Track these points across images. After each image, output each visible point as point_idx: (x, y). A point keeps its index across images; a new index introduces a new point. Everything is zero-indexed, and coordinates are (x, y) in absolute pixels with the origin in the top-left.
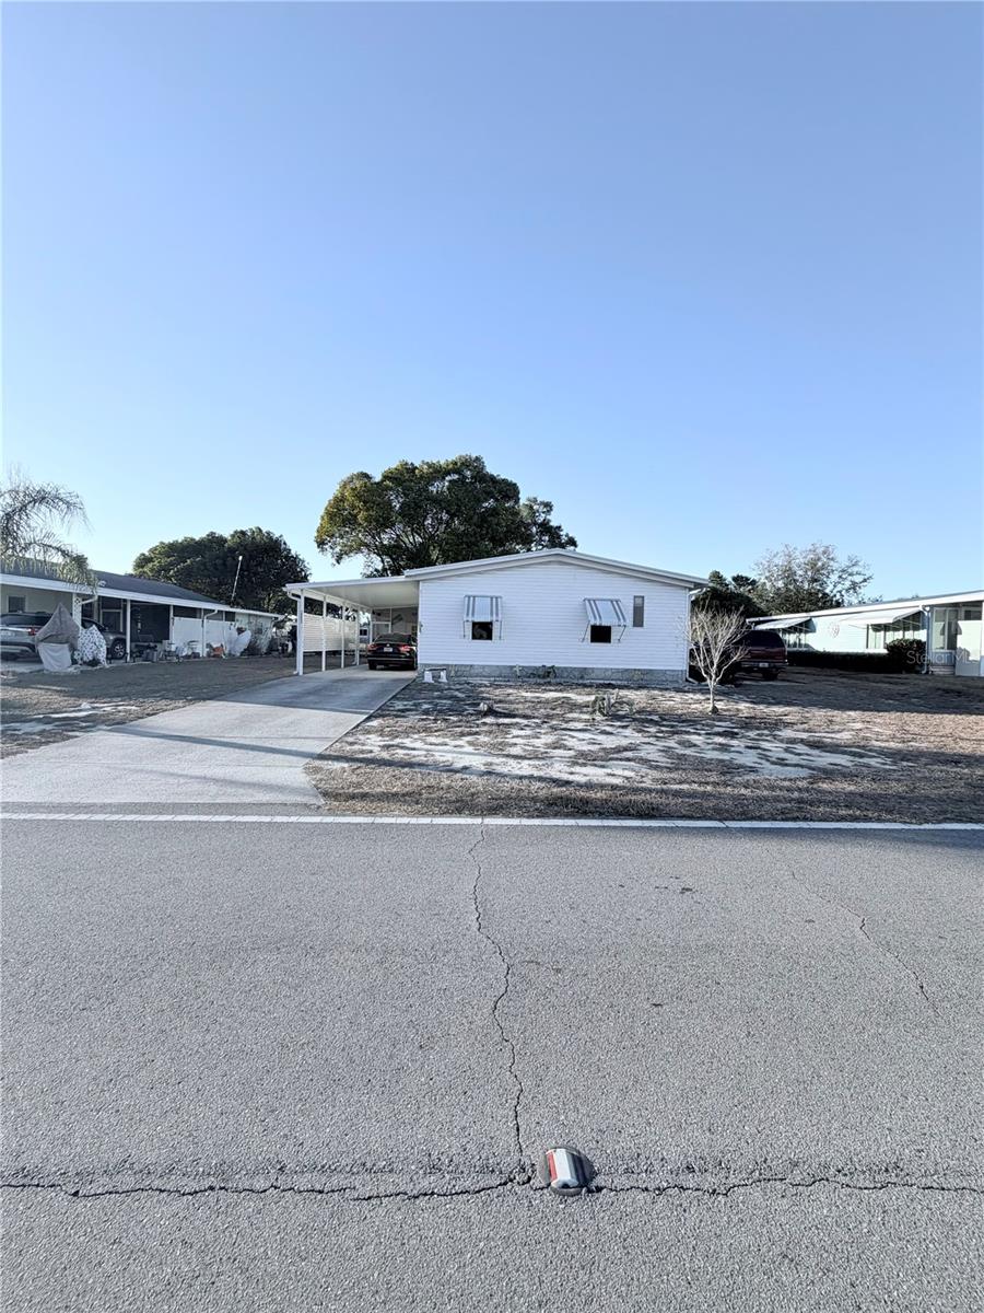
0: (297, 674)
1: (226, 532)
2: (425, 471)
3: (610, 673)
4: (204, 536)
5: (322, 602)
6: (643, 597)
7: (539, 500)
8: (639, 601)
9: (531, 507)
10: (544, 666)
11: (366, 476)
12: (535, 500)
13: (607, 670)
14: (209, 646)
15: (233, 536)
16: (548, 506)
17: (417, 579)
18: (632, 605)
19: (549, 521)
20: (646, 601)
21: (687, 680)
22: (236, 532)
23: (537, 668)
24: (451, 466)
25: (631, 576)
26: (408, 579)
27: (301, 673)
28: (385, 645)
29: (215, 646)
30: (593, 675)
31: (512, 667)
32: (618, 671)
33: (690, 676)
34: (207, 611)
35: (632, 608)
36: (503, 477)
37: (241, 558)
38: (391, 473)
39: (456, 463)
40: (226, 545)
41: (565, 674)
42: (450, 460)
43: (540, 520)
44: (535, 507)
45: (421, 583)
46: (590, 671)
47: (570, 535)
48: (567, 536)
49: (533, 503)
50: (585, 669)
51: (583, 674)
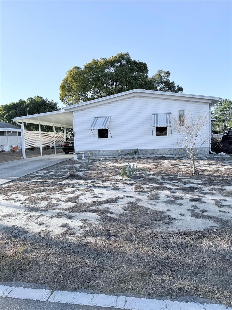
0: (23, 158)
1: (25, 99)
2: (102, 62)
3: (167, 151)
4: (18, 101)
5: (38, 125)
6: (184, 110)
7: (164, 71)
8: (182, 112)
9: (160, 75)
10: (132, 149)
11: (78, 68)
12: (162, 72)
14: (11, 146)
15: (27, 100)
16: (168, 73)
17: (71, 110)
18: (178, 115)
19: (169, 80)
20: (185, 112)
21: (210, 153)
22: (29, 99)
23: (130, 151)
24: (114, 59)
25: (177, 100)
26: (66, 111)
27: (25, 158)
28: (69, 143)
29: (14, 147)
30: (159, 153)
31: (118, 150)
34: (9, 132)
35: (178, 117)
36: (140, 61)
37: (28, 109)
38: (88, 65)
39: (116, 57)
40: (25, 104)
42: (114, 56)
43: (165, 80)
44: (162, 75)
45: (73, 113)
46: (157, 150)
47: (180, 86)
48: (178, 86)
49: (160, 73)
50: (154, 149)
51: (153, 152)
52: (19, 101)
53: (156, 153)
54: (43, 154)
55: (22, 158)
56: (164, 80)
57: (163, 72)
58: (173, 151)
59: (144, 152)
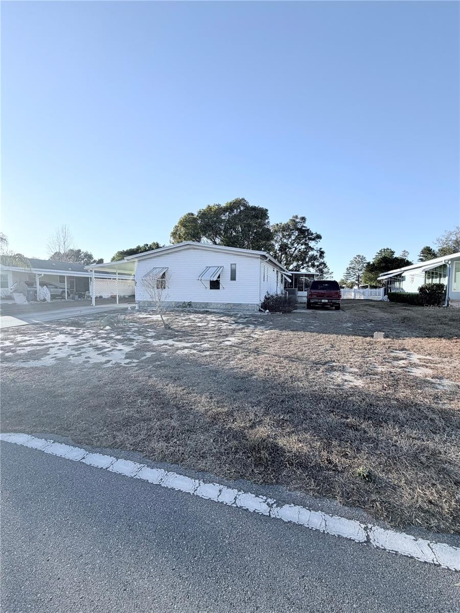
6: (235, 264)
8: (233, 266)
10: (185, 302)
12: (297, 217)
13: (218, 304)
16: (303, 219)
18: (230, 269)
19: (305, 227)
21: (260, 310)
27: (94, 305)
30: (211, 307)
32: (223, 304)
35: (230, 271)
36: (261, 207)
44: (297, 220)
46: (210, 304)
47: (318, 233)
48: (316, 233)
49: (295, 219)
50: (207, 303)
51: (206, 306)
53: (208, 307)
54: (119, 303)
55: (91, 305)
56: (299, 226)
59: (197, 305)
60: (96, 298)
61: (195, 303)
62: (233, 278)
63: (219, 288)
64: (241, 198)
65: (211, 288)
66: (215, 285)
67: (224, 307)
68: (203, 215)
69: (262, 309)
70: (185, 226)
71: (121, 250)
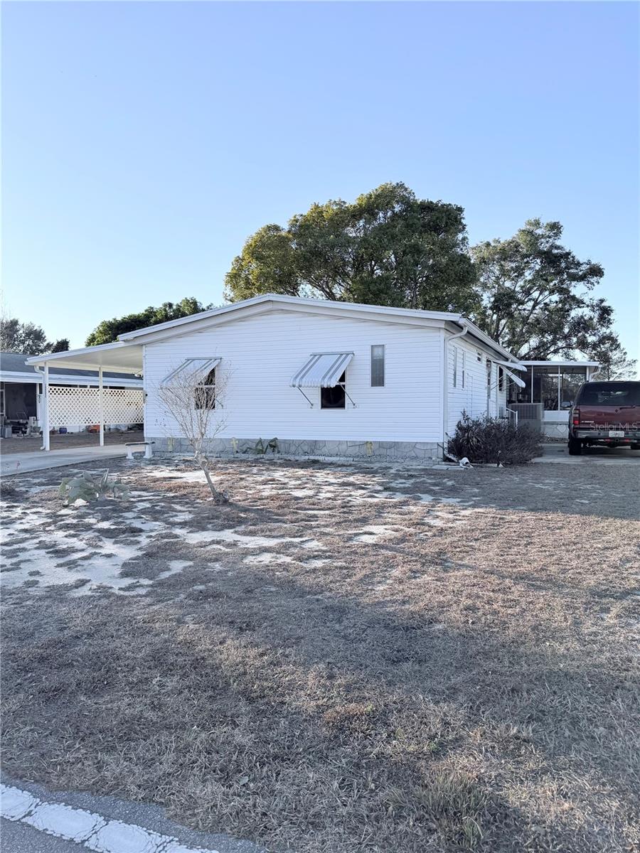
0: (43, 450)
2: (333, 212)
3: (344, 447)
6: (383, 346)
7: (544, 222)
8: (378, 352)
9: (531, 232)
10: (260, 439)
12: (537, 224)
16: (555, 228)
17: (138, 342)
18: (369, 358)
19: (558, 246)
20: (386, 352)
21: (445, 458)
25: (365, 321)
27: (48, 448)
30: (325, 450)
31: (229, 441)
32: (354, 444)
33: (449, 452)
35: (369, 363)
41: (293, 449)
43: (546, 247)
44: (537, 232)
45: (144, 347)
46: (321, 445)
47: (594, 262)
48: (589, 262)
49: (532, 228)
50: (316, 441)
51: (313, 448)
52: (146, 311)
53: (318, 452)
54: (105, 444)
55: (42, 448)
56: (544, 246)
57: (541, 224)
58: (357, 448)
59: (291, 448)
60: (52, 432)
61: (285, 441)
62: (378, 379)
63: (342, 406)
64: (394, 184)
65: (323, 406)
66: (333, 397)
67: (356, 450)
68: (303, 228)
69: (451, 457)
70: (259, 258)
71: (110, 319)
